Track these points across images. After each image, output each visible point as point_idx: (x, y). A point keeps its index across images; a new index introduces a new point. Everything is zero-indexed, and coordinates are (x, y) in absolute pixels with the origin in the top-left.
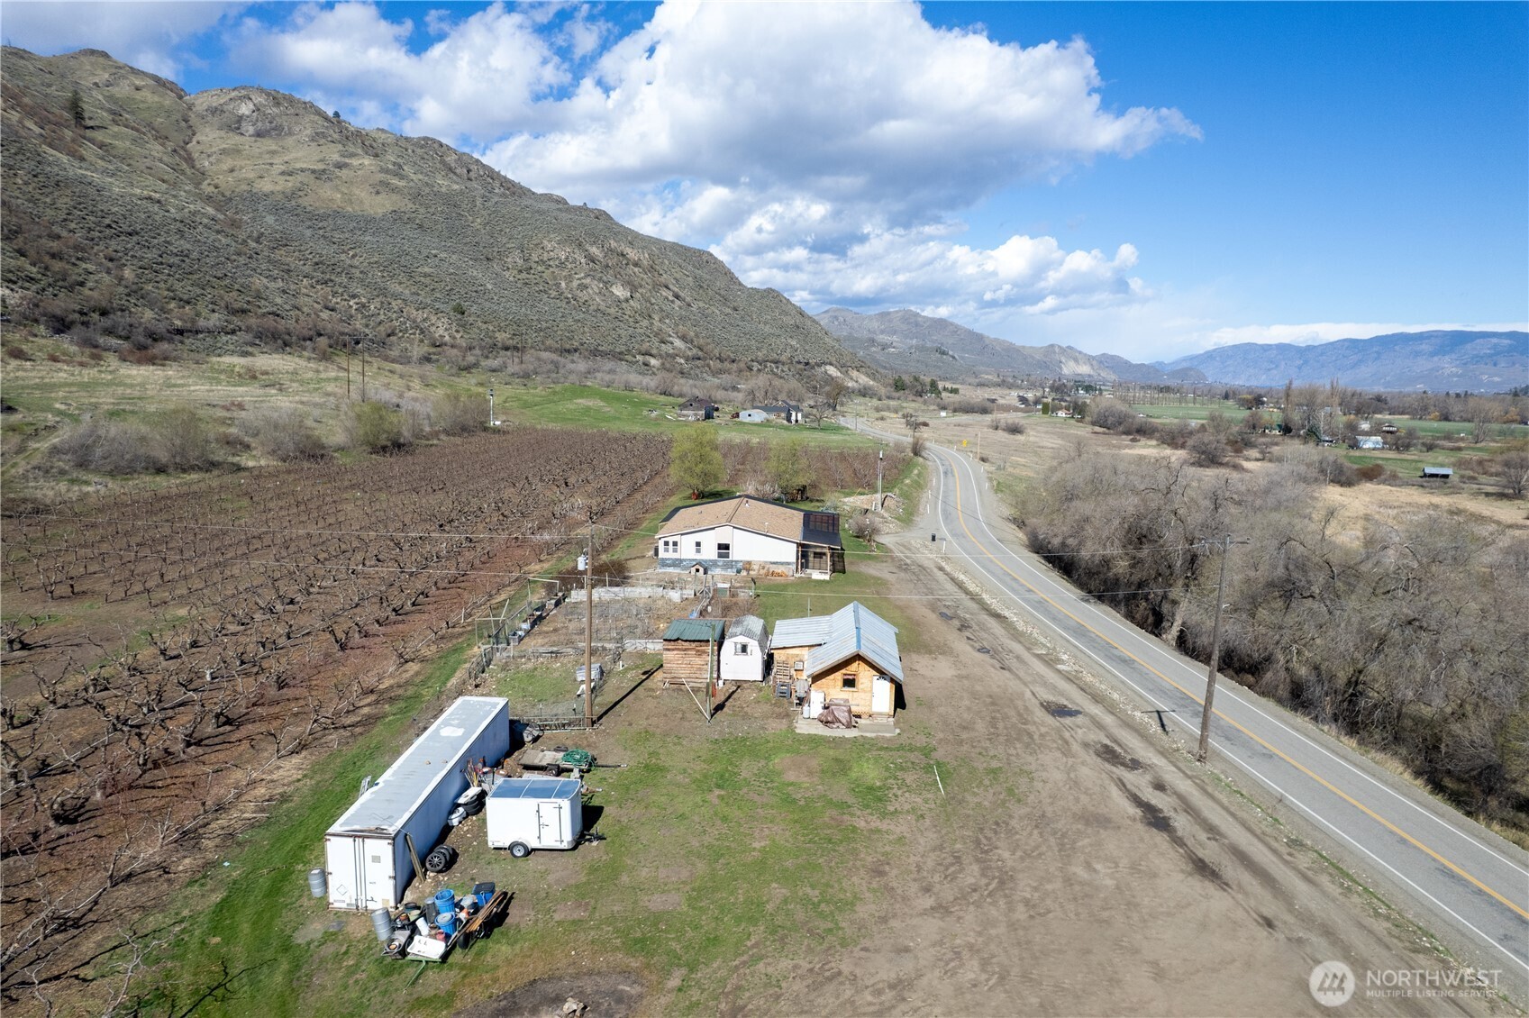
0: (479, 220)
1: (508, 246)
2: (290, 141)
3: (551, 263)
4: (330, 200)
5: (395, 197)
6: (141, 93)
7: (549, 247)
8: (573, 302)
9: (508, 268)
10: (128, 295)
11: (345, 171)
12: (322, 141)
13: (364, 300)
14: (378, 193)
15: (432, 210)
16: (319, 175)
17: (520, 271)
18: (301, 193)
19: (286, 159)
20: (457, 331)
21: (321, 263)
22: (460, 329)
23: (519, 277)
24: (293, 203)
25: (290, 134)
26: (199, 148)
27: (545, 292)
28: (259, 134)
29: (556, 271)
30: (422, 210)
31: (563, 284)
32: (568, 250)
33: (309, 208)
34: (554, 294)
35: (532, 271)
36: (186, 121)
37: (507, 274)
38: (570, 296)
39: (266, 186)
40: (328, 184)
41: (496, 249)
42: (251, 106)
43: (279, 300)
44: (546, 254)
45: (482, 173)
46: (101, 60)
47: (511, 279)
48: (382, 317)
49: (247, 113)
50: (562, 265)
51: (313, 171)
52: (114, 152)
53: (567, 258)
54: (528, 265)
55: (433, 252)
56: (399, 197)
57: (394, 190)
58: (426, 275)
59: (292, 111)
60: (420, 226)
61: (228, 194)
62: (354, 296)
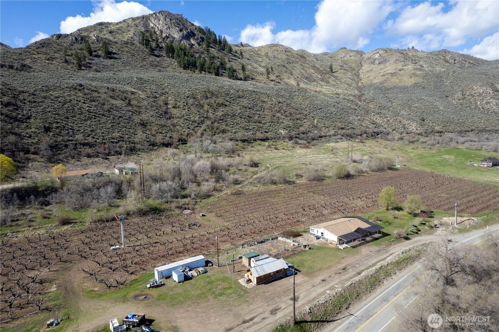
0: (449, 81)
1: (457, 90)
2: (388, 64)
3: (475, 95)
4: (394, 83)
5: (416, 78)
6: (351, 57)
7: (476, 88)
8: (482, 109)
9: (455, 99)
10: (313, 127)
11: (402, 71)
12: (397, 62)
13: (389, 119)
14: (411, 77)
15: (429, 81)
16: (392, 74)
17: (460, 100)
18: (385, 82)
19: (385, 70)
20: (419, 127)
21: (381, 106)
22: (421, 126)
23: (459, 102)
24: (382, 85)
25: (389, 61)
26: (362, 71)
27: (469, 106)
28: (379, 64)
29: (477, 98)
30: (426, 81)
31: (479, 103)
32: (484, 88)
33: (387, 87)
34: (473, 107)
35: (465, 99)
36: (361, 63)
37: (454, 101)
38: (481, 107)
39: (376, 81)
40: (395, 77)
41: (451, 92)
42: (378, 55)
43: (356, 123)
44: (473, 92)
45: (461, 60)
46: (344, 50)
47: (455, 103)
48: (393, 124)
49: (377, 57)
50: (480, 95)
51: (391, 74)
52: (338, 78)
53: (483, 92)
54: (464, 97)
55: (423, 98)
56: (418, 78)
57: (417, 75)
58: (415, 107)
59: (391, 54)
60: (423, 87)
61: (365, 85)
62: (386, 118)
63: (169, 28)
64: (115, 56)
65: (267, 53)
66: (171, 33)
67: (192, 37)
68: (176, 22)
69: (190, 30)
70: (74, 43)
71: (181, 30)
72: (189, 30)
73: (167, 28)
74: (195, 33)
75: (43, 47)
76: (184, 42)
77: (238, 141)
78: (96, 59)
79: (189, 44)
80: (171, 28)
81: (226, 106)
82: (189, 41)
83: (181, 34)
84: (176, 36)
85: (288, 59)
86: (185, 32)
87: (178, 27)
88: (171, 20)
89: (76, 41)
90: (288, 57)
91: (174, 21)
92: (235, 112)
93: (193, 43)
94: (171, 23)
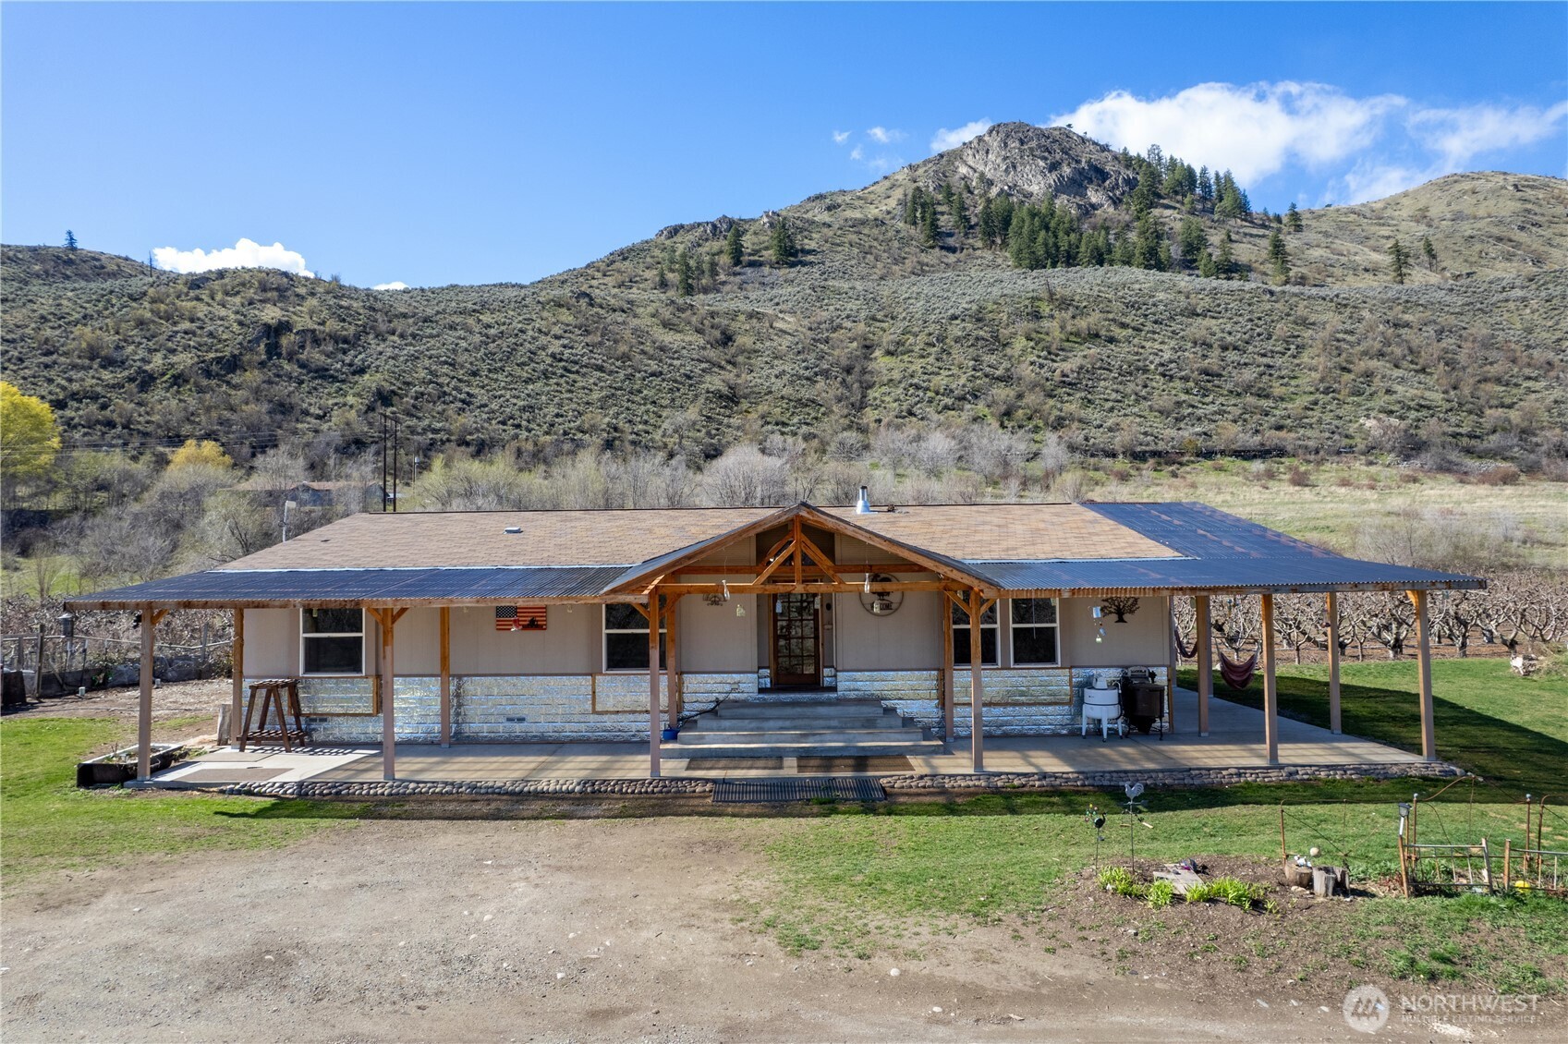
63: (1014, 167)
64: (810, 258)
65: (1426, 209)
66: (1020, 183)
67: (1091, 181)
68: (1039, 146)
69: (1089, 162)
70: (707, 240)
71: (1054, 167)
72: (1083, 164)
73: (1006, 170)
74: (1108, 168)
75: (625, 259)
76: (1062, 201)
77: (1114, 455)
78: (749, 270)
79: (1079, 206)
80: (1022, 164)
81: (1111, 340)
82: (1084, 195)
83: (1052, 178)
84: (1035, 189)
85: (1528, 211)
86: (1067, 170)
87: (1045, 159)
88: (1022, 143)
89: (714, 235)
90: (1529, 206)
91: (1034, 144)
92: (1145, 360)
93: (1094, 200)
94: (1021, 151)
